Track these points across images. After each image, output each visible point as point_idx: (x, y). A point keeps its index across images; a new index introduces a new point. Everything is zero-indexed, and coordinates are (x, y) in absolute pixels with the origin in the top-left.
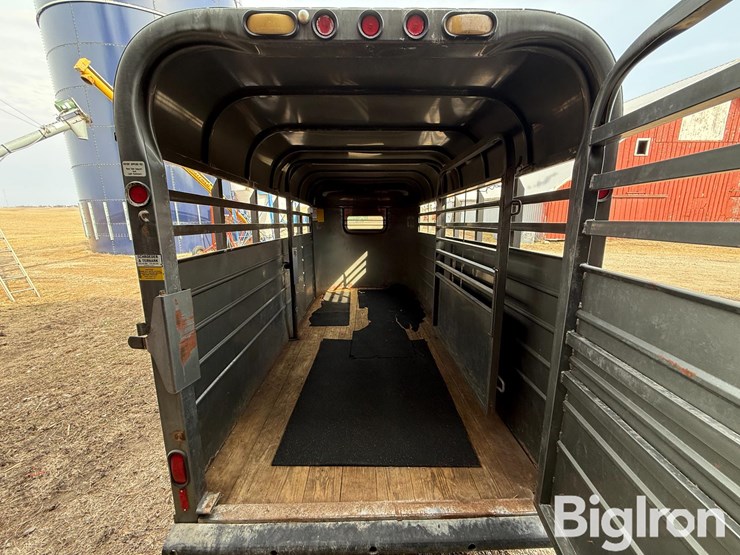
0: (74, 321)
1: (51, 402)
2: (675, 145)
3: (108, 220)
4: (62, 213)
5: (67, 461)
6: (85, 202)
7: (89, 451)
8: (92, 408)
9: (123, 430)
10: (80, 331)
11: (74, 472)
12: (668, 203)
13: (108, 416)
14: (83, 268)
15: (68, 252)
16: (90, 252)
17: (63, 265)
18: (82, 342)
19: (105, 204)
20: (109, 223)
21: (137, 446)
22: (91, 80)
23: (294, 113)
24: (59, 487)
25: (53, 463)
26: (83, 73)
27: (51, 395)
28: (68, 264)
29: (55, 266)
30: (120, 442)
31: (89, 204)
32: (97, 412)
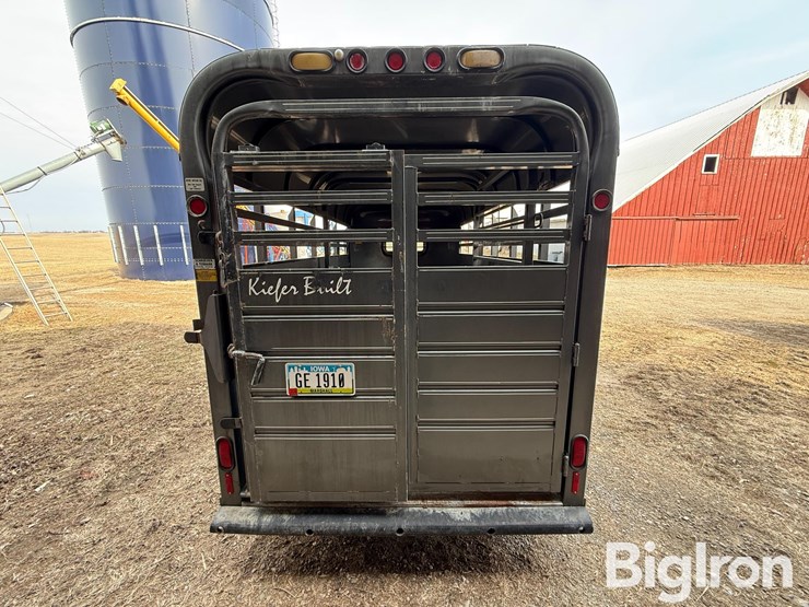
0: (109, 344)
1: (92, 417)
2: (747, 161)
3: (139, 244)
4: (89, 239)
5: (113, 466)
6: (115, 226)
7: (133, 458)
8: (132, 423)
9: (164, 441)
10: (115, 353)
11: (121, 475)
12: (740, 225)
13: (149, 429)
14: (113, 294)
15: (97, 277)
16: (119, 278)
17: (93, 291)
18: (118, 364)
19: (135, 228)
20: (139, 247)
21: (178, 456)
22: (126, 101)
23: (332, 133)
24: (108, 486)
25: (101, 467)
26: (119, 94)
27: (92, 411)
28: (98, 290)
29: (85, 291)
30: (162, 451)
31: (120, 228)
32: (137, 426)
